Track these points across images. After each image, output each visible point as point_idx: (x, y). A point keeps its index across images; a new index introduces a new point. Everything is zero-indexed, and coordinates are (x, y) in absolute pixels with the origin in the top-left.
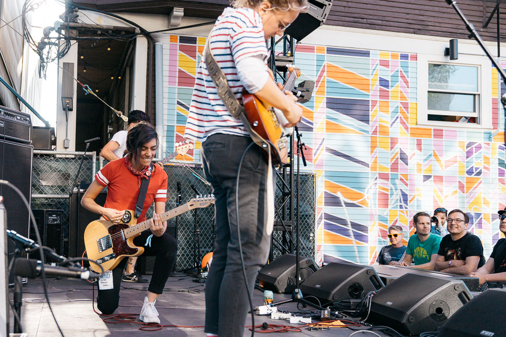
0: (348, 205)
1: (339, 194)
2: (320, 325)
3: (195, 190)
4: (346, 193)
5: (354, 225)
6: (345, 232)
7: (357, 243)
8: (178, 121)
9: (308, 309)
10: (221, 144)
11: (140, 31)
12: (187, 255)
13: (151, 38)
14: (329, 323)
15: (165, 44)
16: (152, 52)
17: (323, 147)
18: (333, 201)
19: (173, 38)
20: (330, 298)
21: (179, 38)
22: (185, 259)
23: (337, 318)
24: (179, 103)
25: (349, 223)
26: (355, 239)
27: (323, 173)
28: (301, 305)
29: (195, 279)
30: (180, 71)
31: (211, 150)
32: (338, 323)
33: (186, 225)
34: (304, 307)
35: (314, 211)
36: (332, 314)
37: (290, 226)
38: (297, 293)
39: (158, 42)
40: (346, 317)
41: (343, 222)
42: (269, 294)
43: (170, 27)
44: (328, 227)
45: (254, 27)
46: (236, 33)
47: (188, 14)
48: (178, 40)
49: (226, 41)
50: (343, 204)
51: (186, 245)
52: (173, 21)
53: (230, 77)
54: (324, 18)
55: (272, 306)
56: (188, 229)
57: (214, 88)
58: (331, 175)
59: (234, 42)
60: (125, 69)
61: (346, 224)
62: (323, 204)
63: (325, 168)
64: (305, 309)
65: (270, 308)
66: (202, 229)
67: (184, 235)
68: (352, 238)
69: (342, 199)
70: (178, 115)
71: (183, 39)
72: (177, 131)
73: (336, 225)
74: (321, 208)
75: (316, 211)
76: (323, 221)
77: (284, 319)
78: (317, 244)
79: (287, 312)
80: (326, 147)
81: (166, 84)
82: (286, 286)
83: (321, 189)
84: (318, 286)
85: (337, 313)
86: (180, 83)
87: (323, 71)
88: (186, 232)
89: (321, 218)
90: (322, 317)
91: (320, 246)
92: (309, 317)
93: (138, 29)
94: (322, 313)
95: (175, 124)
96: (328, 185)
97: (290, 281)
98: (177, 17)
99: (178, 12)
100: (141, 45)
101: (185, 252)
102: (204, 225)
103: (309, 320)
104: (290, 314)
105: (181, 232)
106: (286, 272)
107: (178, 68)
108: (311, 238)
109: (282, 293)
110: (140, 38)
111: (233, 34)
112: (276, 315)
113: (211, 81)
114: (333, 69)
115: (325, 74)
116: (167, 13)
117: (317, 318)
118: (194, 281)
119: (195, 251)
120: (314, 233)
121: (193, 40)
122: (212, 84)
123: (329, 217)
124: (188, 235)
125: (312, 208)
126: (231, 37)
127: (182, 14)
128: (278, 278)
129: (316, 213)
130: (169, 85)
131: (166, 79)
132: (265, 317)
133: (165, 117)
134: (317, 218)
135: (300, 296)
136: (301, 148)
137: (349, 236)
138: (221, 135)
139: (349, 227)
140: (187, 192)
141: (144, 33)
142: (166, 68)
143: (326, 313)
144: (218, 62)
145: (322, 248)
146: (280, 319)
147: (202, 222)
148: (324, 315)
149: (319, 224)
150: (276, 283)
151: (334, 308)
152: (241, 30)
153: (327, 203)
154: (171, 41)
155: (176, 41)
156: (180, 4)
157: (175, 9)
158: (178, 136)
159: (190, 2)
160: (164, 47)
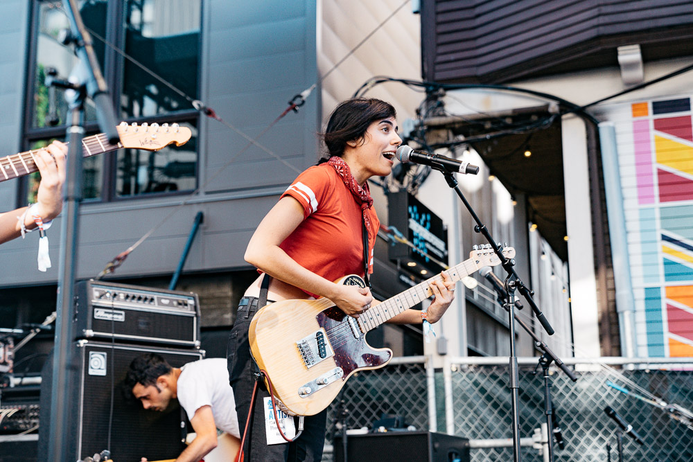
8: (669, 276)
13: (591, 117)
16: (594, 145)
19: (637, 108)
21: (650, 106)
24: (665, 238)
30: (661, 173)
39: (602, 122)
47: (649, 58)
48: (651, 111)
52: (628, 75)
70: (667, 263)
71: (659, 107)
72: (669, 297)
81: (632, 204)
86: (663, 197)
95: (661, 283)
98: (631, 66)
99: (629, 54)
100: (573, 133)
107: (655, 166)
116: (609, 63)
121: (683, 105)
127: (639, 56)
130: (640, 203)
131: (631, 193)
142: (628, 171)
154: (634, 115)
155: (647, 114)
156: (628, 38)
157: (621, 50)
158: (671, 309)
159: (648, 30)
160: (618, 130)
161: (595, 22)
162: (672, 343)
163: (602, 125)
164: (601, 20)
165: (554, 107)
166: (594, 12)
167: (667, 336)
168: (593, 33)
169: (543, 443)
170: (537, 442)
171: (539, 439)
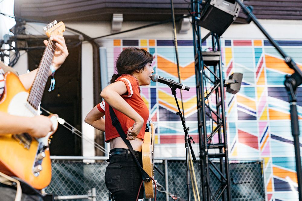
1: (287, 179)
11: (83, 38)
13: (96, 44)
15: (109, 48)
16: (96, 56)
17: (268, 134)
19: (116, 42)
21: (121, 42)
27: (271, 160)
43: (113, 33)
47: (126, 20)
48: (122, 44)
52: (114, 27)
58: (279, 161)
62: (273, 189)
63: (272, 155)
69: (292, 184)
74: (271, 195)
75: (266, 197)
80: (271, 134)
83: (269, 176)
87: (262, 62)
93: (82, 36)
96: (277, 171)
98: (117, 23)
99: (118, 18)
100: (87, 51)
110: (85, 44)
114: (271, 60)
115: (264, 65)
116: (109, 20)
127: (122, 19)
129: (266, 200)
141: (88, 39)
153: (277, 189)
154: (115, 45)
155: (120, 45)
156: (118, 10)
157: (115, 15)
159: (127, 8)
160: (108, 51)
163: (101, 48)
168: (103, 5)
169: (92, 197)
170: (90, 197)
171: (90, 195)
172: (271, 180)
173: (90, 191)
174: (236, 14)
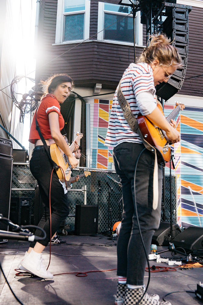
0: (194, 193)
1: (189, 188)
2: (187, 266)
3: (108, 185)
4: (192, 187)
5: (198, 205)
6: (193, 209)
7: (200, 215)
8: (99, 147)
9: (177, 255)
10: (127, 149)
11: (77, 97)
12: (104, 224)
13: (84, 101)
14: (192, 264)
15: (91, 104)
16: (84, 108)
17: (180, 161)
18: (186, 191)
19: (96, 101)
20: (191, 248)
21: (99, 100)
22: (103, 226)
23: (196, 261)
24: (99, 137)
25: (195, 204)
26: (199, 213)
27: (180, 176)
28: (173, 253)
29: (109, 238)
30: (100, 119)
31: (120, 153)
32: (197, 264)
33: (104, 206)
34: (175, 254)
35: (176, 197)
36: (193, 259)
37: (164, 206)
38: (171, 246)
39: (87, 102)
40: (201, 260)
41: (192, 203)
42: (154, 247)
43: (94, 94)
44: (184, 206)
45: (147, 73)
46: (136, 77)
47: (104, 88)
48: (99, 102)
49: (130, 82)
50: (191, 193)
51: (103, 218)
52: (96, 91)
53: (132, 105)
54: (180, 88)
55: (156, 254)
56: (105, 208)
57: (122, 112)
58: (185, 177)
59: (135, 83)
60: (69, 118)
61: (193, 205)
62: (181, 193)
63: (181, 173)
64: (176, 255)
65: (156, 256)
66: (112, 208)
67: (102, 212)
68: (197, 212)
69: (191, 190)
70: (99, 143)
71: (101, 101)
72: (98, 152)
73: (188, 205)
74: (179, 196)
75: (177, 197)
76: (181, 203)
77: (164, 263)
78: (177, 216)
79: (166, 258)
80: (181, 161)
81: (92, 126)
82: (163, 241)
83: (179, 185)
84: (183, 241)
85: (196, 258)
86: (100, 126)
87: (179, 119)
88: (103, 210)
89: (179, 201)
90: (188, 260)
91: (179, 218)
92: (180, 261)
93: (76, 95)
94: (187, 258)
95: (97, 148)
96: (183, 183)
97: (165, 238)
98: (98, 89)
99: (99, 86)
100: (78, 104)
101: (103, 222)
102: (114, 206)
103: (180, 263)
104: (168, 259)
105: (101, 210)
106: (163, 233)
107: (98, 117)
108: (174, 213)
109: (161, 245)
110: (77, 100)
111: (134, 77)
112: (159, 260)
113: (120, 108)
114: (184, 118)
115: (180, 121)
116: (92, 87)
117: (185, 262)
118: (108, 239)
119: (108, 221)
120: (176, 210)
121: (107, 102)
122: (121, 110)
123: (184, 200)
124: (105, 212)
125: (174, 195)
126: (132, 79)
127: (101, 87)
128: (159, 237)
129: (177, 199)
130: (94, 126)
131: (92, 123)
132: (153, 261)
133: (92, 144)
134: (177, 201)
135: (173, 248)
136: (172, 158)
137: (195, 211)
138: (126, 143)
139: (195, 206)
140: (104, 187)
141: (79, 97)
142: (92, 117)
143: (190, 258)
144: (125, 95)
145: (181, 219)
146: (162, 262)
147: (113, 204)
148: (189, 259)
149: (178, 205)
150: (157, 240)
151: (194, 254)
152: (139, 75)
153: (183, 193)
154: (94, 102)
156: (99, 81)
157: (97, 84)
158: (99, 155)
159: (105, 81)
161: (91, 75)
162: (98, 165)
164: (93, 75)
165: (76, 96)
166: (91, 72)
167: (97, 162)
168: (90, 78)
169: (84, 191)
170: (83, 190)
171: (83, 189)
172: (180, 187)
173: (83, 187)
174: (180, 89)
